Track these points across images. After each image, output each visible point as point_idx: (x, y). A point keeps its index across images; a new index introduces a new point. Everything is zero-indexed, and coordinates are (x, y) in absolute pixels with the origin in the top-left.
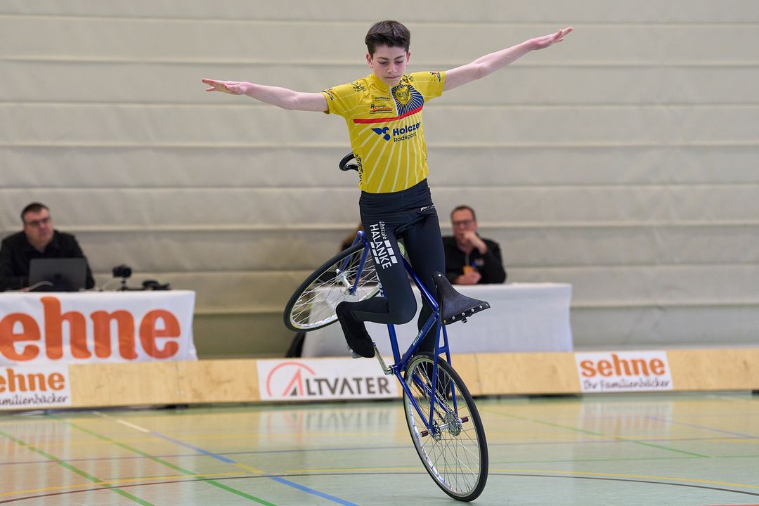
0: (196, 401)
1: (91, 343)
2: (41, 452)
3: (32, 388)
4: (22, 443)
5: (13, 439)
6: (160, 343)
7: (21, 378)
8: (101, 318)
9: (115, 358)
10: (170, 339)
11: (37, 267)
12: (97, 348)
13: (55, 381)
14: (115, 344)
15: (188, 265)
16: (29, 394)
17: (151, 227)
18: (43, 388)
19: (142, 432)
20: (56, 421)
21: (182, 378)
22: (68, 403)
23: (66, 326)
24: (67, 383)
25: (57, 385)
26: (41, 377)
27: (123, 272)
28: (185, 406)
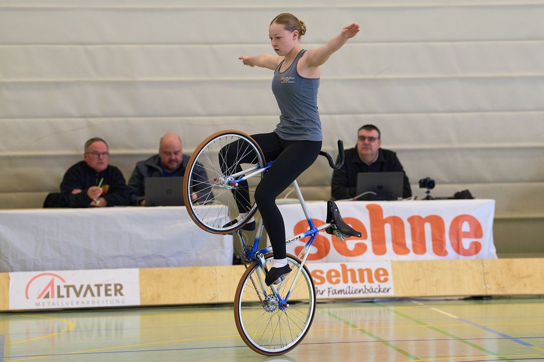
0: (500, 293)
1: (409, 242)
2: (371, 335)
3: (362, 281)
4: (354, 326)
5: (347, 323)
6: (466, 243)
7: (353, 271)
8: (416, 222)
9: (430, 255)
10: (474, 240)
11: (363, 178)
12: (414, 246)
13: (381, 274)
14: (429, 244)
15: (489, 177)
16: (359, 286)
17: (457, 145)
18: (371, 281)
19: (453, 318)
20: (382, 309)
21: (487, 273)
22: (391, 294)
23: (388, 228)
24: (390, 277)
25: (382, 278)
26: (369, 271)
27: (428, 184)
28: (489, 298)
